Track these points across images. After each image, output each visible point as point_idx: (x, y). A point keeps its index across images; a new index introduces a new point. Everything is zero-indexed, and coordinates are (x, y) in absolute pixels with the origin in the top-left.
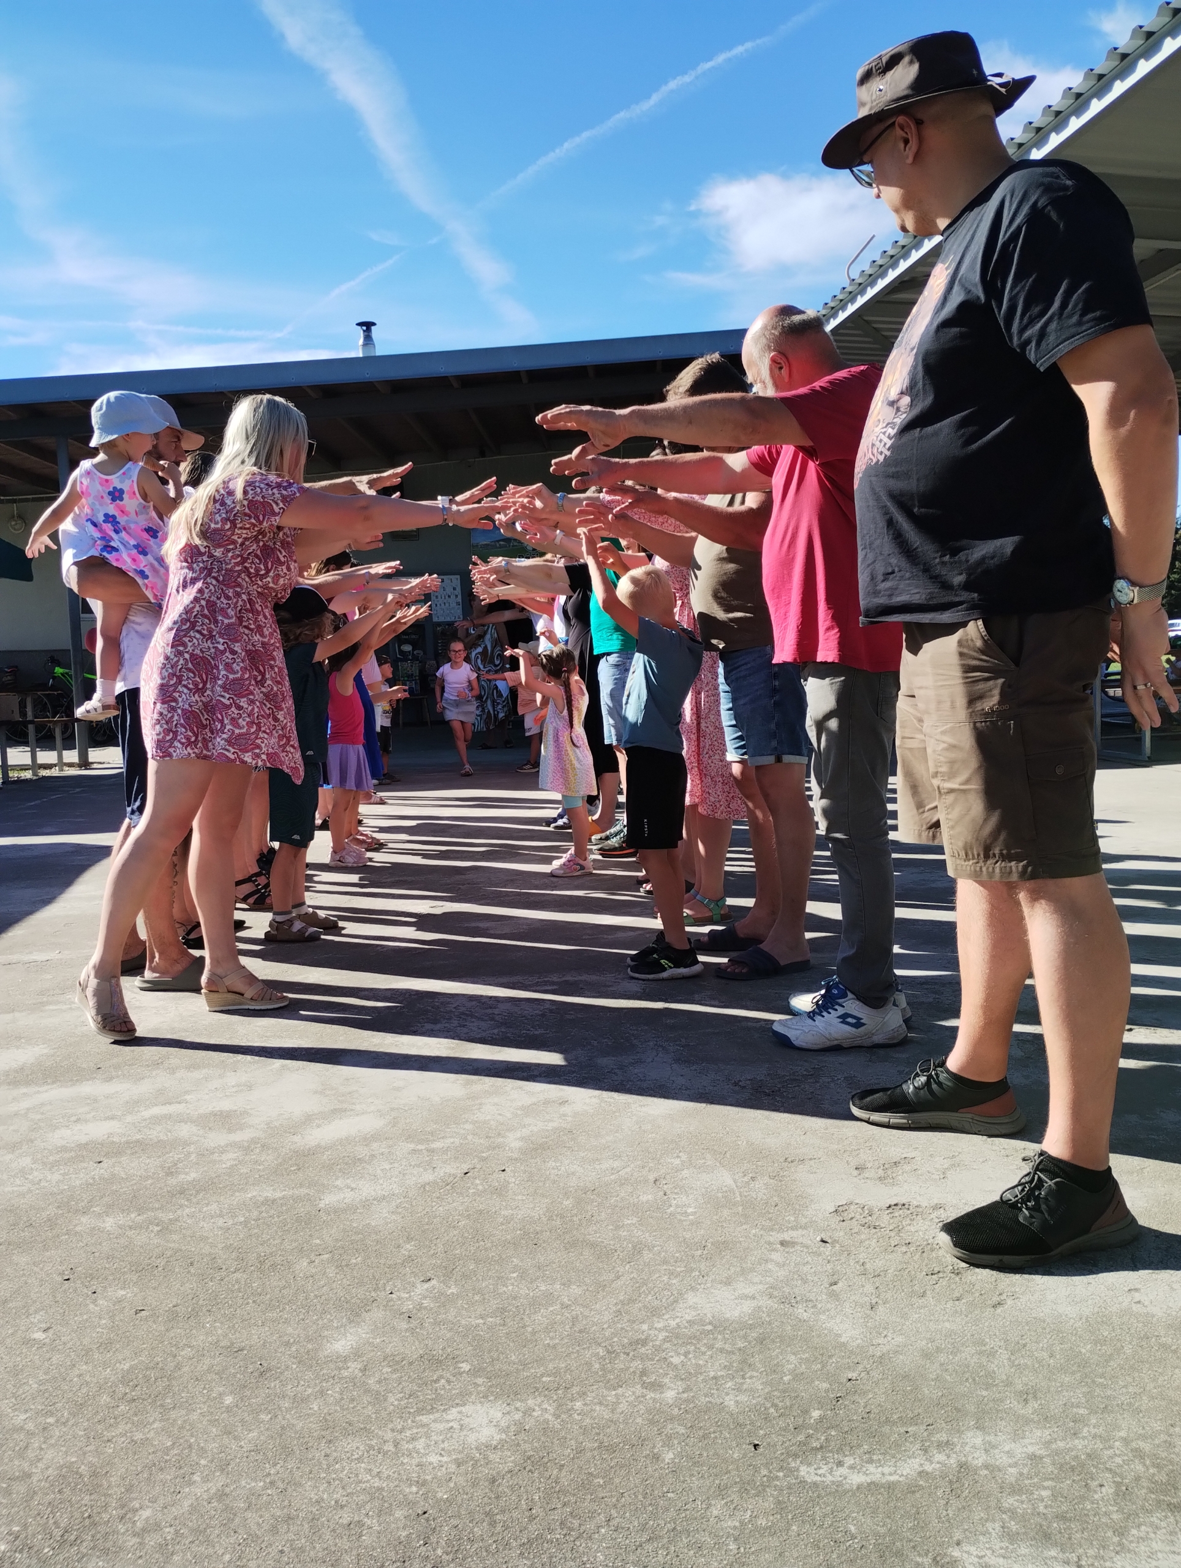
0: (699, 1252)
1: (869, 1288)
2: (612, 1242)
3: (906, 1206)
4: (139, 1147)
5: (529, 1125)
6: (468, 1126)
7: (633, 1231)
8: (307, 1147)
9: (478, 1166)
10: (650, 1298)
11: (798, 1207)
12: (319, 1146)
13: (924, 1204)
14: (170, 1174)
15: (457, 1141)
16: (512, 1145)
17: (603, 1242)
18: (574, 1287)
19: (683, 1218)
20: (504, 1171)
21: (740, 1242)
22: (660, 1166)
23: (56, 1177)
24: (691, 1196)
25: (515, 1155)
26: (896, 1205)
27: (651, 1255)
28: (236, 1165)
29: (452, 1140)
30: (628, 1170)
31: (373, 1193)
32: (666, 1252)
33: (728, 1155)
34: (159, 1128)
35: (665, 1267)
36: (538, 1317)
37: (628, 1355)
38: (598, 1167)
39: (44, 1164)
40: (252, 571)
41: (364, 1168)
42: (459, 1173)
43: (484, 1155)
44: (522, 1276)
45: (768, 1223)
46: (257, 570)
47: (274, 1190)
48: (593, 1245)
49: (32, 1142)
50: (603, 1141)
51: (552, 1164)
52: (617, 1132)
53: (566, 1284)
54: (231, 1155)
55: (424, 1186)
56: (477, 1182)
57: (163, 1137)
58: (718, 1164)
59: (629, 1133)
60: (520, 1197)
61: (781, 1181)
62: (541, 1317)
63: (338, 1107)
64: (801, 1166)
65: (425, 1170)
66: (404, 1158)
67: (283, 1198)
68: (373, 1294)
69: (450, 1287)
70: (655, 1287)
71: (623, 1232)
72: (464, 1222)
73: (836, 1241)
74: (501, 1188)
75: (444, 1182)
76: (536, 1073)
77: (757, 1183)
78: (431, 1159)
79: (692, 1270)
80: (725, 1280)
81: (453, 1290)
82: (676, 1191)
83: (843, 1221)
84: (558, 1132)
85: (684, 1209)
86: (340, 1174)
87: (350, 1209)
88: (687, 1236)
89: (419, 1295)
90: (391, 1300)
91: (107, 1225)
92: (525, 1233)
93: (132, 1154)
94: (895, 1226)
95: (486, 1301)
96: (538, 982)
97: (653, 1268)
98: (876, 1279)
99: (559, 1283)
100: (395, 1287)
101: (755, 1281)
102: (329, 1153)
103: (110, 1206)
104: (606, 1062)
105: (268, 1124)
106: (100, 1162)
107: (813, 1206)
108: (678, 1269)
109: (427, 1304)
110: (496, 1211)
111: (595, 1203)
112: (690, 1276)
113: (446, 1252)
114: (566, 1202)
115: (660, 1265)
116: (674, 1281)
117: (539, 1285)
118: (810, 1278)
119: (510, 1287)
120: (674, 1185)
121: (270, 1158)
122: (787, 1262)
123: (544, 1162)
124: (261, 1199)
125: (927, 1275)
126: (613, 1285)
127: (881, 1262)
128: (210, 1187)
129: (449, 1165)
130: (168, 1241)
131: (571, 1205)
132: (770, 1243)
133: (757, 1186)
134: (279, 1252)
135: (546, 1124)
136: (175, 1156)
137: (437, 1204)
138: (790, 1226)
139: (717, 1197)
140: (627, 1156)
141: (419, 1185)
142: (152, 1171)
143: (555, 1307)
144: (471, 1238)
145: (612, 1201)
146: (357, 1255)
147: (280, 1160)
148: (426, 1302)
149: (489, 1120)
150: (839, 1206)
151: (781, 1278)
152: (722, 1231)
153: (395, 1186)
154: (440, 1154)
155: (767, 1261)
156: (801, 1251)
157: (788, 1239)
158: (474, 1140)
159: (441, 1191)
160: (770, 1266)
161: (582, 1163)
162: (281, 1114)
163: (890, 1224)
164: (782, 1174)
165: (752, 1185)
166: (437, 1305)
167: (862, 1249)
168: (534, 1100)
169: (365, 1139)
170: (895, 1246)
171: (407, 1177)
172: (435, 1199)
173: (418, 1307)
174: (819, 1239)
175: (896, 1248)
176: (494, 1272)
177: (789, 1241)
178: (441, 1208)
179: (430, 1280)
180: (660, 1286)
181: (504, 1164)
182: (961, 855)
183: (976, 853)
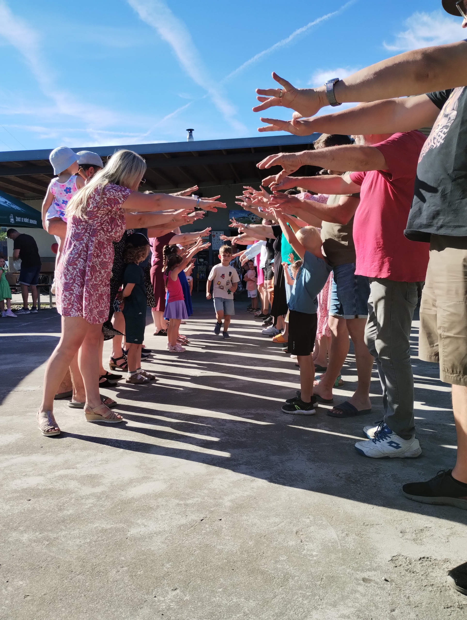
0: (319, 583)
1: (413, 615)
2: (273, 572)
3: (429, 559)
5: (235, 493)
6: (206, 491)
7: (284, 565)
8: (127, 498)
9: (208, 516)
10: (292, 613)
11: (371, 555)
12: (133, 498)
13: (439, 558)
14: (60, 510)
15: (199, 500)
16: (226, 504)
17: (268, 571)
18: (251, 601)
19: (311, 559)
20: (221, 520)
21: (341, 577)
22: (299, 523)
24: (315, 544)
25: (227, 511)
26: (424, 558)
27: (293, 583)
28: (92, 507)
29: (197, 499)
30: (283, 524)
31: (155, 529)
32: (301, 580)
33: (334, 519)
35: (300, 592)
38: (268, 521)
39: (4, 499)
40: (105, 229)
41: (152, 514)
42: (199, 519)
43: (212, 509)
44: (225, 590)
45: (355, 566)
46: (108, 229)
47: (107, 523)
48: (263, 573)
50: (271, 505)
51: (245, 517)
52: (278, 500)
53: (248, 598)
54: (91, 501)
55: (180, 527)
56: (207, 526)
57: (61, 487)
58: (329, 524)
59: (284, 501)
60: (227, 538)
61: (362, 537)
63: (145, 476)
64: (372, 529)
65: (182, 517)
66: (173, 508)
67: (111, 529)
68: (146, 597)
69: (186, 595)
70: (295, 605)
71: (279, 565)
72: (197, 552)
73: (393, 581)
74: (218, 531)
75: (190, 525)
76: (241, 462)
77: (349, 538)
78: (186, 510)
79: (315, 595)
80: (333, 603)
81: (187, 598)
82: (307, 540)
83: (396, 567)
84: (249, 498)
85: (311, 552)
86: (140, 516)
87: (142, 538)
88: (313, 571)
89: (169, 599)
90: (155, 602)
91: (24, 539)
92: (229, 562)
93: (45, 496)
94: (424, 572)
95: (204, 607)
96: (245, 413)
97: (294, 592)
98: (416, 609)
99: (243, 598)
100: (158, 592)
101: (349, 605)
102: (137, 503)
103: (28, 527)
104: (274, 458)
105: (111, 483)
106: (30, 500)
107: (379, 556)
108: (307, 594)
109: (173, 606)
110: (214, 546)
111: (265, 545)
112: (314, 599)
113: (186, 571)
114: (250, 543)
115: (298, 590)
116: (305, 602)
117: (233, 598)
118: (379, 605)
119: (218, 598)
120: (306, 536)
121: (109, 503)
122: (367, 593)
123: (241, 516)
124: (100, 528)
125: (444, 608)
126: (273, 602)
127: (418, 597)
128: (77, 519)
129: (194, 514)
130: (50, 552)
131: (253, 545)
132: (357, 579)
133: (349, 540)
134: (103, 563)
135: (243, 492)
136: (64, 499)
137: (186, 538)
138: (367, 568)
139: (329, 546)
140: (283, 515)
141: (178, 526)
142: (52, 507)
143: (241, 615)
144: (200, 563)
145: (274, 544)
146: (141, 569)
147: (113, 506)
148: (173, 605)
149: (216, 488)
150: (393, 557)
151: (364, 604)
152: (331, 569)
153: (166, 525)
154: (190, 507)
155: (356, 591)
156: (374, 586)
157: (367, 577)
158: (208, 500)
159: (188, 530)
160: (357, 596)
161: (260, 518)
162: (119, 478)
163: (421, 571)
164: (362, 533)
165: (347, 539)
166: (178, 607)
167: (407, 587)
168: (239, 478)
169: (156, 496)
170: (425, 586)
171: (173, 520)
172: (185, 536)
173: (168, 608)
174: (383, 578)
175: (426, 588)
176: (210, 587)
177: (367, 579)
178: (187, 542)
179: (176, 589)
180: (298, 604)
181: (221, 516)
182: (449, 371)
183: (458, 371)
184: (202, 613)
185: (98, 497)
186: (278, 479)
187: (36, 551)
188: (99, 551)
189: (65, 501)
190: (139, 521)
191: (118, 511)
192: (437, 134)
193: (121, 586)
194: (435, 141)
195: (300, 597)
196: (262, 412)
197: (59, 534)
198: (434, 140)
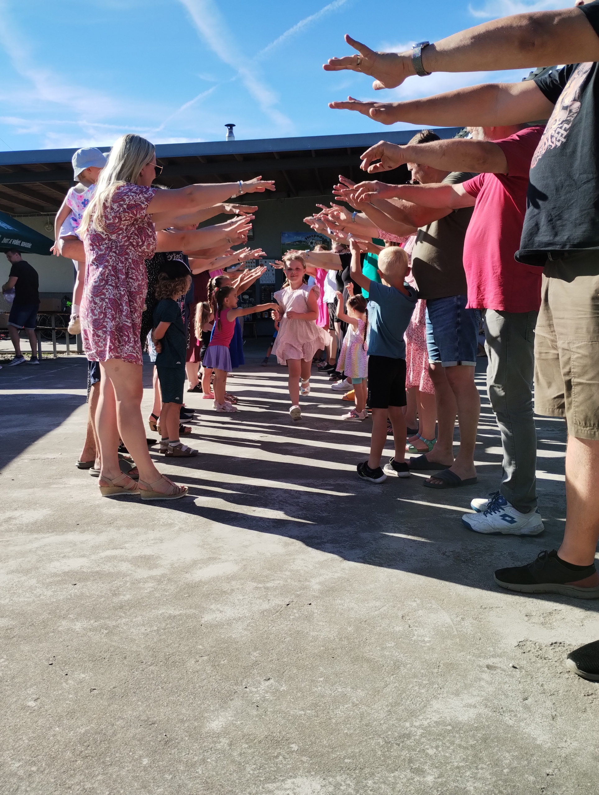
0: (436, 670)
1: (549, 704)
2: (380, 659)
3: (562, 644)
4: (98, 576)
5: (324, 574)
6: (288, 573)
7: (392, 652)
8: (194, 582)
9: (295, 601)
10: (409, 703)
11: (493, 641)
12: (201, 581)
14: (115, 595)
15: (282, 582)
16: (314, 587)
17: (375, 659)
18: (359, 691)
19: (423, 645)
20: (310, 604)
21: (461, 664)
22: (404, 607)
23: (50, 593)
24: (426, 630)
25: (316, 594)
26: (556, 643)
27: (405, 670)
28: (153, 591)
29: (278, 582)
30: (385, 608)
31: (233, 615)
32: (415, 668)
33: (445, 601)
34: (109, 564)
35: (415, 680)
36: (338, 712)
37: (399, 745)
38: (367, 605)
39: (43, 584)
41: (227, 598)
42: (284, 604)
43: (298, 593)
44: (327, 680)
45: (476, 652)
47: (175, 609)
48: (368, 661)
49: (38, 569)
50: (369, 588)
51: (339, 601)
52: (376, 582)
53: (355, 688)
54: (151, 585)
55: (263, 612)
56: (295, 611)
57: (111, 570)
58: (440, 608)
59: (384, 583)
60: (321, 623)
61: (480, 622)
62: (340, 712)
63: (211, 556)
64: (491, 612)
65: (264, 601)
66: (251, 592)
67: (180, 615)
68: (235, 687)
69: (282, 685)
70: (411, 694)
71: (387, 652)
72: (288, 639)
73: (521, 668)
74: (309, 616)
75: (275, 610)
76: (325, 540)
77: (466, 622)
78: (267, 594)
79: (433, 683)
80: (455, 692)
81: (284, 688)
82: (416, 625)
83: (524, 653)
84: (341, 580)
85: (423, 638)
86: (213, 601)
87: (220, 625)
88: (427, 658)
89: (263, 690)
90: (246, 693)
91: (77, 627)
92: (326, 649)
93: (94, 580)
94: (558, 658)
95: (305, 697)
96: (322, 484)
97: (408, 680)
98: (553, 697)
99: (350, 687)
100: (248, 683)
101: (474, 694)
102: (207, 586)
103: (79, 614)
104: (365, 535)
105: (172, 565)
106: (75, 585)
107: (503, 641)
108: (424, 682)
109: (268, 698)
110: (307, 632)
111: (367, 631)
112: (432, 688)
113: (278, 660)
114: (350, 629)
115: (412, 678)
116: (423, 691)
117: (337, 687)
118: (510, 694)
119: (320, 688)
120: (414, 620)
121: (172, 588)
122: (493, 681)
123: (334, 600)
124: (167, 615)
125: (585, 696)
126: (384, 691)
127: (554, 684)
128: (138, 605)
129: (278, 598)
130: (112, 641)
131: (353, 631)
132: (480, 667)
133: (466, 624)
134: (178, 653)
135: (333, 574)
136: (118, 583)
137: (272, 625)
138: (491, 654)
139: (442, 631)
140: (384, 598)
141: (260, 612)
142: (105, 592)
143: (349, 705)
144: (293, 651)
145: (378, 630)
146: (224, 658)
147: (178, 590)
148: (268, 696)
149: (299, 570)
150: (520, 642)
151: (491, 693)
152: (449, 656)
153: (246, 611)
154: (272, 591)
155: (480, 679)
156: (501, 674)
157: (491, 664)
158: (291, 583)
159: (274, 616)
160: (483, 684)
161: (357, 602)
162: (179, 559)
163: (554, 657)
164: (480, 617)
165: (463, 624)
166: (275, 698)
167: (540, 674)
168: (325, 558)
169: (228, 578)
170: (560, 673)
171: (253, 605)
172: (270, 622)
173: (263, 699)
174: (511, 665)
175: (561, 675)
176: (308, 676)
177: (492, 666)
178: (274, 628)
179: (269, 679)
180: (414, 693)
181: (310, 600)
182: (581, 424)
183: (592, 423)
184: (304, 704)
185: (159, 580)
186: (373, 558)
187: (95, 641)
188: (171, 640)
189: (119, 585)
190: (212, 607)
191: (186, 596)
192: (555, 131)
193: (203, 677)
194: (554, 140)
195: (416, 686)
196: (344, 483)
197: (119, 621)
198: (551, 138)
